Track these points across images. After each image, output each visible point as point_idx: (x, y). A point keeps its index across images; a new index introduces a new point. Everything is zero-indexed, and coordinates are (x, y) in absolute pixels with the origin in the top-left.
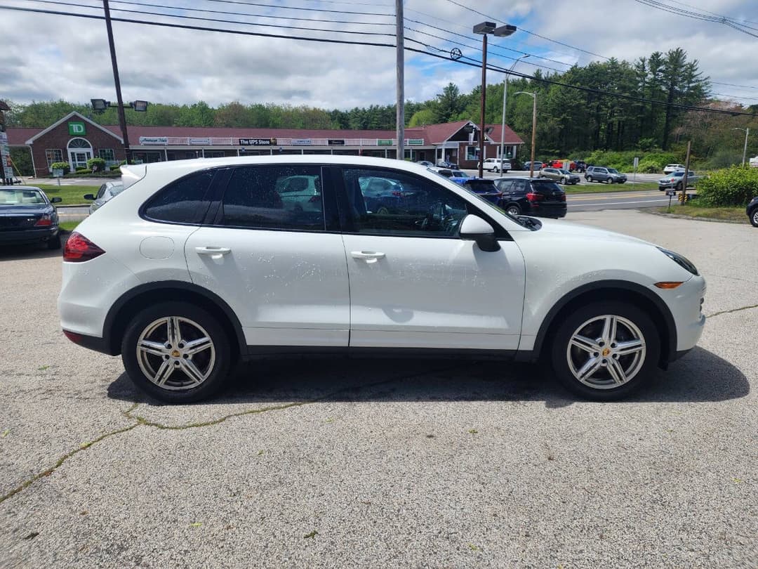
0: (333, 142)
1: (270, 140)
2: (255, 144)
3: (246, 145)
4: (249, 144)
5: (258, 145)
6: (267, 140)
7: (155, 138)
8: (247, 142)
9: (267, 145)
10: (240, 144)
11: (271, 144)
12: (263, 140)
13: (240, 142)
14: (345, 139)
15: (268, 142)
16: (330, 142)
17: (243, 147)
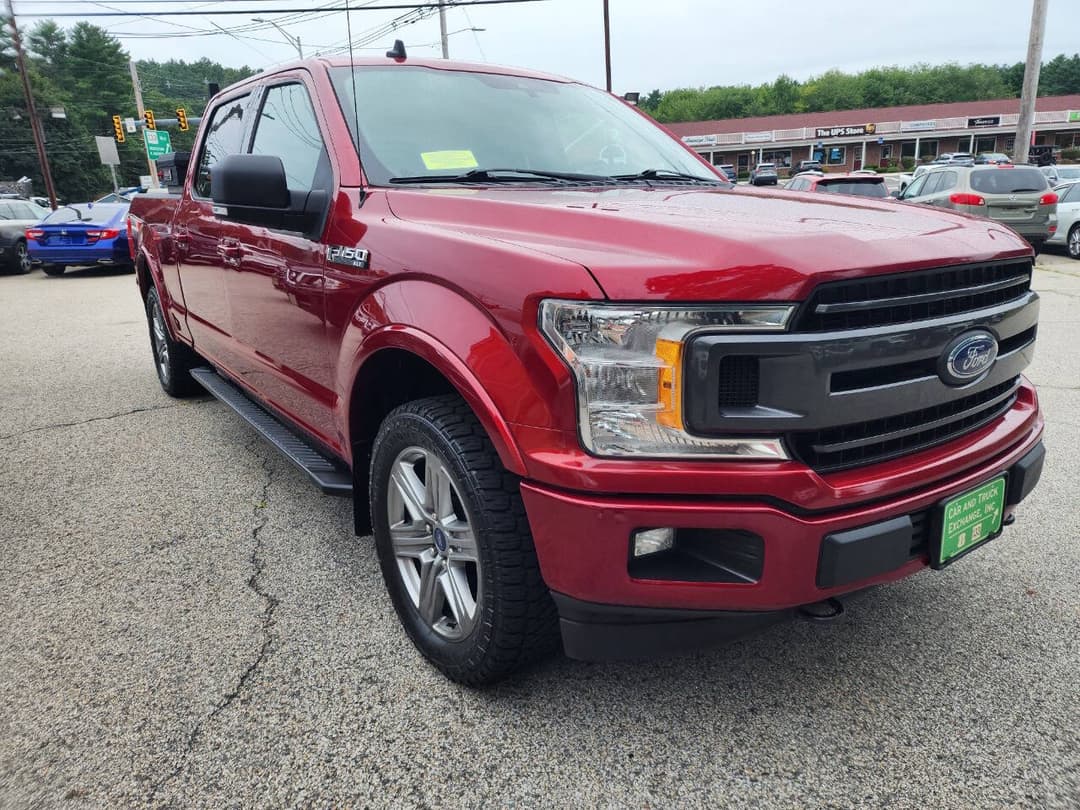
0: (978, 122)
1: (864, 127)
2: (839, 135)
3: (826, 137)
4: (831, 136)
5: (845, 135)
6: (859, 127)
7: (700, 137)
8: (827, 133)
9: (860, 134)
10: (817, 137)
11: (865, 133)
12: (854, 128)
13: (817, 133)
14: (1001, 116)
15: (861, 131)
16: (972, 123)
17: (821, 140)
